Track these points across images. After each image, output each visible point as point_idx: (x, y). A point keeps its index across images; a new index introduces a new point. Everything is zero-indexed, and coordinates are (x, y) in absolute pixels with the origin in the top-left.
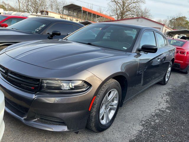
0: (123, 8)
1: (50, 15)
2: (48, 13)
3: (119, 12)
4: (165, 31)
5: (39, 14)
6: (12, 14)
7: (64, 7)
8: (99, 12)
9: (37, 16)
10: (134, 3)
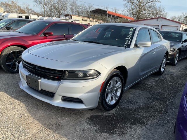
0: (139, 8)
1: (74, 18)
2: (72, 16)
3: (134, 11)
4: (183, 28)
5: (62, 17)
6: (44, 19)
7: (90, 12)
8: (114, 12)
9: (66, 20)
10: (149, 2)
